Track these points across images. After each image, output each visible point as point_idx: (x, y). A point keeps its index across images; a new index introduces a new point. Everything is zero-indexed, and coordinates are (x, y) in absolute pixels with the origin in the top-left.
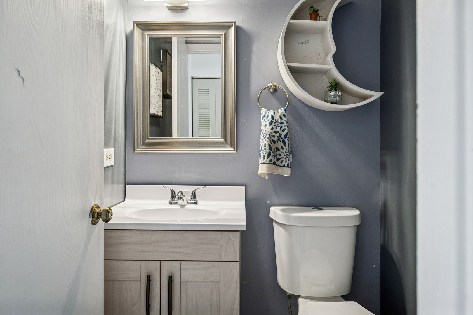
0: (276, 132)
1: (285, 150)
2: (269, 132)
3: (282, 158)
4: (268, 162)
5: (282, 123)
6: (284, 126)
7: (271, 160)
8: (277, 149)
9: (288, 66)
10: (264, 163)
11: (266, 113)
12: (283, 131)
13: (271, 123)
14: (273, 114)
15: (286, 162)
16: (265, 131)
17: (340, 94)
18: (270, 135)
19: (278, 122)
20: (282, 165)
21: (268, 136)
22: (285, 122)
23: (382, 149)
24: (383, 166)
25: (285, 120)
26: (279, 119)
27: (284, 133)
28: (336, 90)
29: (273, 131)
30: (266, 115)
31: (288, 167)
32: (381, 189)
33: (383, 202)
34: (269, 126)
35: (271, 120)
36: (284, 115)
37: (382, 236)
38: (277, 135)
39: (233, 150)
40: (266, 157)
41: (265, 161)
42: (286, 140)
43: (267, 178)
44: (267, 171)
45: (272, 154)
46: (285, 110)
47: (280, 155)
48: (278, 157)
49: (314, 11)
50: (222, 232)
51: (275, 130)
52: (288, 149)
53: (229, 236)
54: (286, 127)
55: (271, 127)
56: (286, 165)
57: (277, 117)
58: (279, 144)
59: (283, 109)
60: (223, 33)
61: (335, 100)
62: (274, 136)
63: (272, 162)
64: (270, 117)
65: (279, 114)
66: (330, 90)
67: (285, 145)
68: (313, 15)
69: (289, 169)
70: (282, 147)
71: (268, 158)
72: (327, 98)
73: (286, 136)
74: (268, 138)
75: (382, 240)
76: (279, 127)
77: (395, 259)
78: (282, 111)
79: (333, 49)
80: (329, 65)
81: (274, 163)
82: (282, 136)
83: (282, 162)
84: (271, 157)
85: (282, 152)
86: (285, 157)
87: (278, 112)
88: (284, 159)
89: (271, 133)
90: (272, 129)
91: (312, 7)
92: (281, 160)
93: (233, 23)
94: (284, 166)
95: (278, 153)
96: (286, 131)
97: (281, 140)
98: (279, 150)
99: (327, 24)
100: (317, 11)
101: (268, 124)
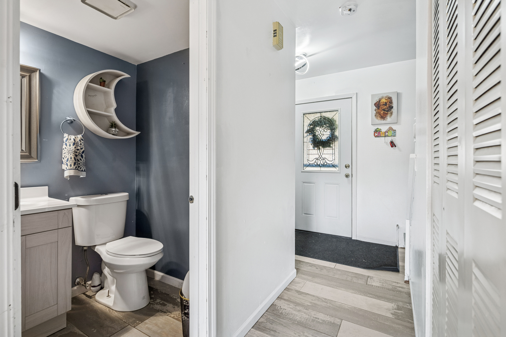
0: (78, 150)
1: (83, 161)
2: (73, 149)
3: (81, 166)
4: (74, 168)
5: (81, 144)
6: (82, 146)
7: (76, 167)
8: (78, 160)
9: (88, 111)
10: (71, 169)
11: (68, 137)
12: (81, 149)
13: (74, 144)
14: (74, 138)
15: (83, 168)
16: (70, 149)
17: (118, 130)
18: (74, 151)
19: (78, 144)
20: (81, 170)
21: (73, 152)
22: (83, 144)
23: (137, 160)
24: (138, 169)
25: (82, 143)
26: (79, 142)
27: (82, 151)
28: (115, 128)
29: (76, 149)
30: (69, 138)
31: (85, 171)
32: (136, 181)
33: (138, 188)
34: (73, 146)
35: (73, 142)
36: (82, 139)
37: (137, 205)
38: (79, 151)
39: (37, 160)
40: (73, 165)
41: (72, 168)
42: (83, 155)
43: (69, 179)
44: (74, 174)
45: (76, 164)
46: (82, 136)
47: (79, 164)
48: (79, 165)
49: (103, 81)
50: (59, 211)
51: (77, 148)
52: (85, 160)
53: (65, 213)
54: (83, 147)
55: (74, 146)
56: (83, 170)
57: (78, 140)
58: (79, 157)
59: (81, 135)
60: (28, 75)
61: (115, 134)
62: (77, 152)
63: (77, 169)
64: (72, 140)
65: (79, 139)
66: (111, 127)
67: (83, 158)
68: (102, 84)
69: (85, 172)
70: (80, 159)
71: (74, 166)
72: (110, 132)
73: (83, 152)
74: (73, 153)
75: (137, 207)
76: (79, 146)
77: (145, 213)
78: (80, 137)
79: (115, 105)
80: (112, 114)
81: (78, 169)
82: (81, 152)
83: (81, 168)
84: (76, 165)
85: (81, 162)
86: (83, 165)
87: (78, 137)
88: (82, 166)
89: (75, 150)
90: (75, 148)
91: (101, 78)
92: (80, 167)
93: (38, 70)
94: (82, 171)
95: (78, 162)
96: (83, 149)
97: (80, 154)
98: (79, 161)
99: (111, 91)
100: (105, 81)
101: (72, 144)
